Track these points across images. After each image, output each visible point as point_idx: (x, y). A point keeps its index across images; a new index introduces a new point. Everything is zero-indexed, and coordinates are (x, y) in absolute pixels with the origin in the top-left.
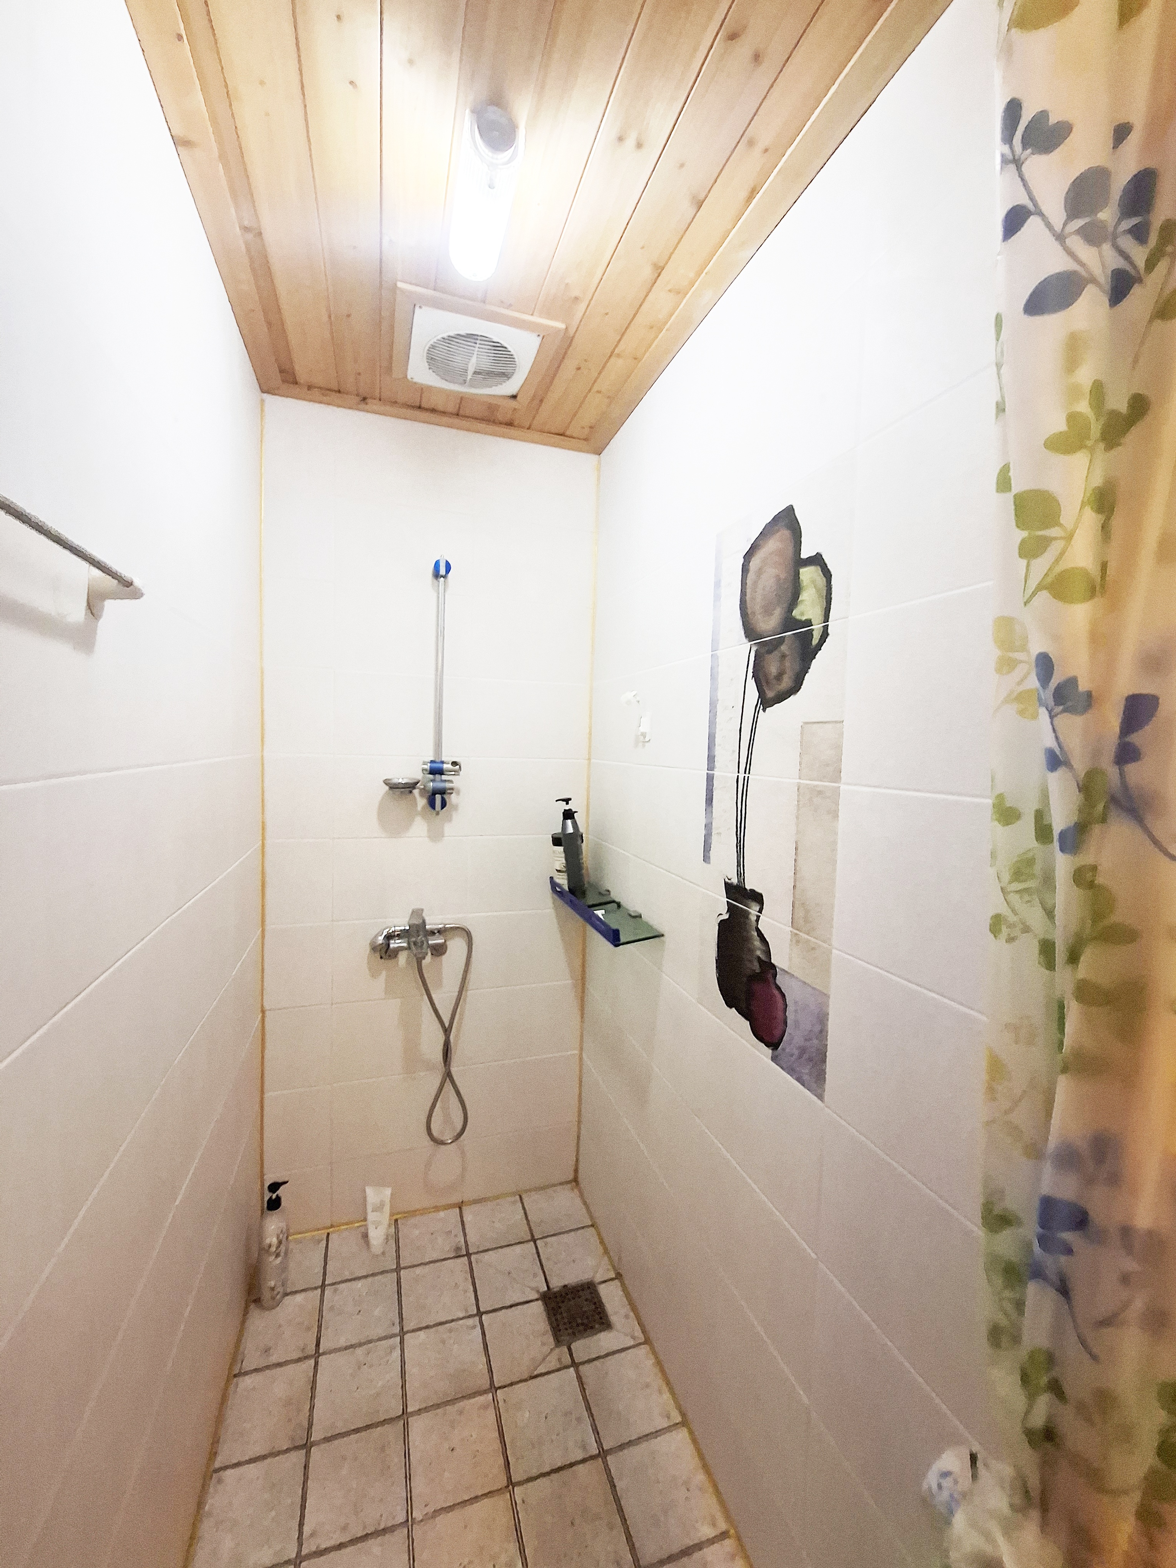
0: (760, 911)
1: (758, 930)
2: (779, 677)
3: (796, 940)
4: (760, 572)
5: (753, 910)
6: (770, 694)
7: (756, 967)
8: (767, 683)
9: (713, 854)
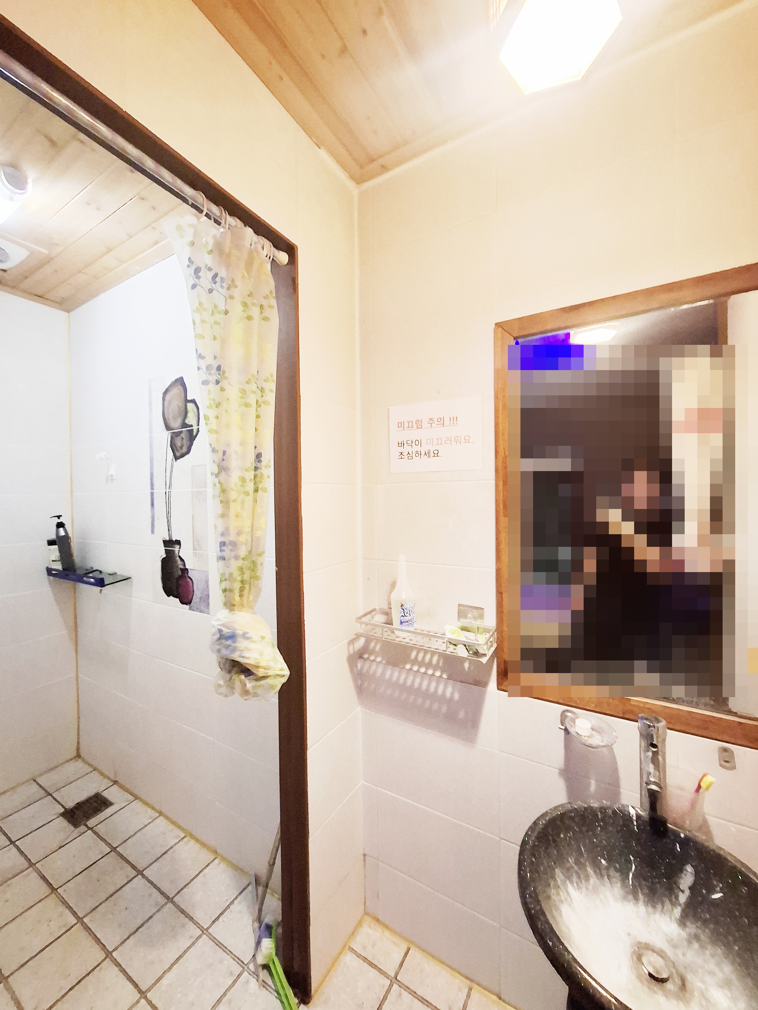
0: (180, 548)
1: (180, 557)
2: (181, 447)
3: (195, 554)
4: (170, 403)
5: (176, 548)
6: (178, 454)
7: (180, 573)
8: (177, 449)
9: (155, 530)
